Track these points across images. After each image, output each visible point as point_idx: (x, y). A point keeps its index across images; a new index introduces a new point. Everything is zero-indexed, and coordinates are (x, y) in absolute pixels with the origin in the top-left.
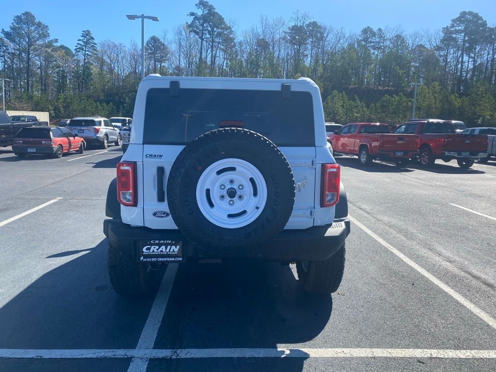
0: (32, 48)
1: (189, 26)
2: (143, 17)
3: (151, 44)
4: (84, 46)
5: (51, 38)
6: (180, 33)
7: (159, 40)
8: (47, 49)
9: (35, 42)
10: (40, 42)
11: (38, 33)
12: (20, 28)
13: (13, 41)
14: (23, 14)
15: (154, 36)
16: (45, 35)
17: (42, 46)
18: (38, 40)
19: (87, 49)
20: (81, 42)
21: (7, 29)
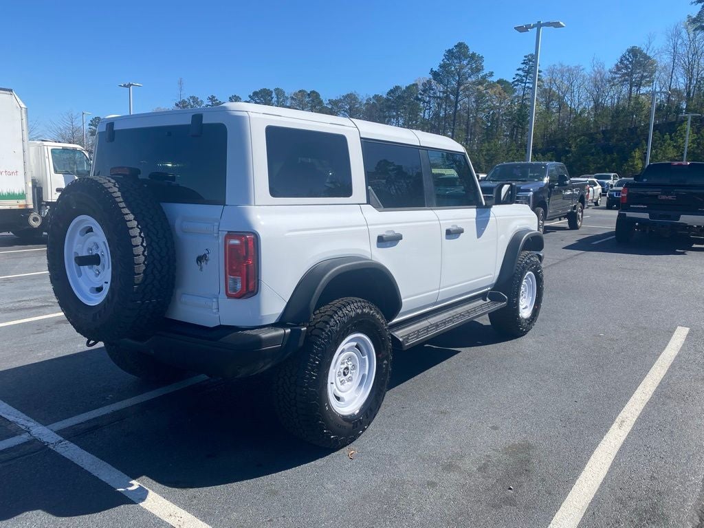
0: (462, 87)
1: (694, 21)
2: (539, 25)
3: (628, 59)
4: (524, 76)
5: (486, 71)
6: (678, 34)
7: (641, 52)
8: (480, 87)
9: (467, 79)
10: (473, 79)
11: (471, 69)
12: (450, 65)
13: (440, 82)
14: (456, 46)
15: (633, 47)
16: (478, 69)
17: (473, 83)
18: (470, 77)
19: (528, 81)
20: (521, 73)
21: (436, 69)
